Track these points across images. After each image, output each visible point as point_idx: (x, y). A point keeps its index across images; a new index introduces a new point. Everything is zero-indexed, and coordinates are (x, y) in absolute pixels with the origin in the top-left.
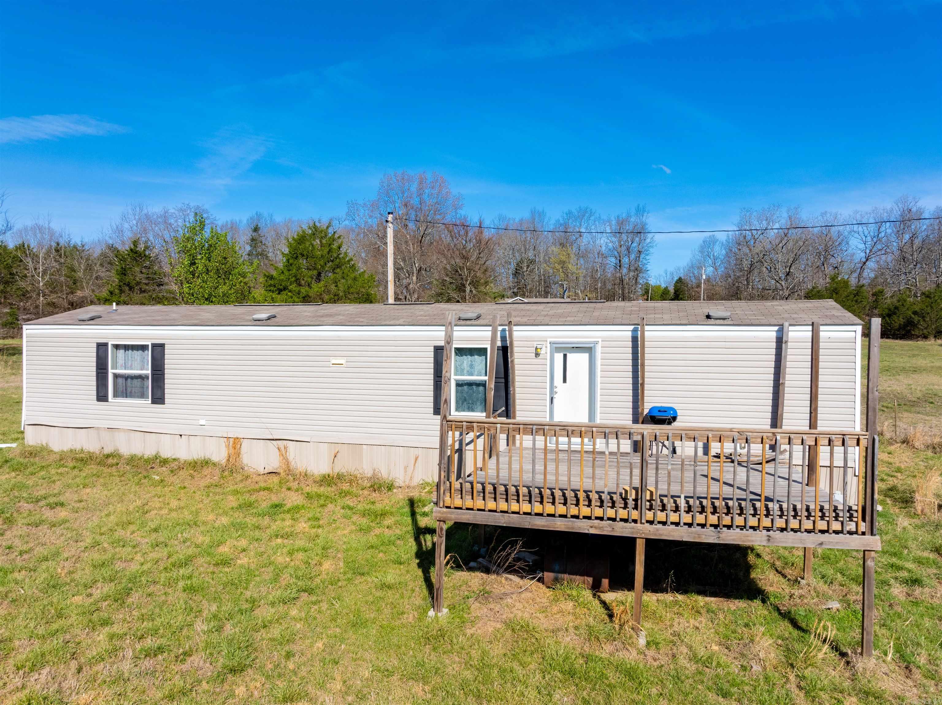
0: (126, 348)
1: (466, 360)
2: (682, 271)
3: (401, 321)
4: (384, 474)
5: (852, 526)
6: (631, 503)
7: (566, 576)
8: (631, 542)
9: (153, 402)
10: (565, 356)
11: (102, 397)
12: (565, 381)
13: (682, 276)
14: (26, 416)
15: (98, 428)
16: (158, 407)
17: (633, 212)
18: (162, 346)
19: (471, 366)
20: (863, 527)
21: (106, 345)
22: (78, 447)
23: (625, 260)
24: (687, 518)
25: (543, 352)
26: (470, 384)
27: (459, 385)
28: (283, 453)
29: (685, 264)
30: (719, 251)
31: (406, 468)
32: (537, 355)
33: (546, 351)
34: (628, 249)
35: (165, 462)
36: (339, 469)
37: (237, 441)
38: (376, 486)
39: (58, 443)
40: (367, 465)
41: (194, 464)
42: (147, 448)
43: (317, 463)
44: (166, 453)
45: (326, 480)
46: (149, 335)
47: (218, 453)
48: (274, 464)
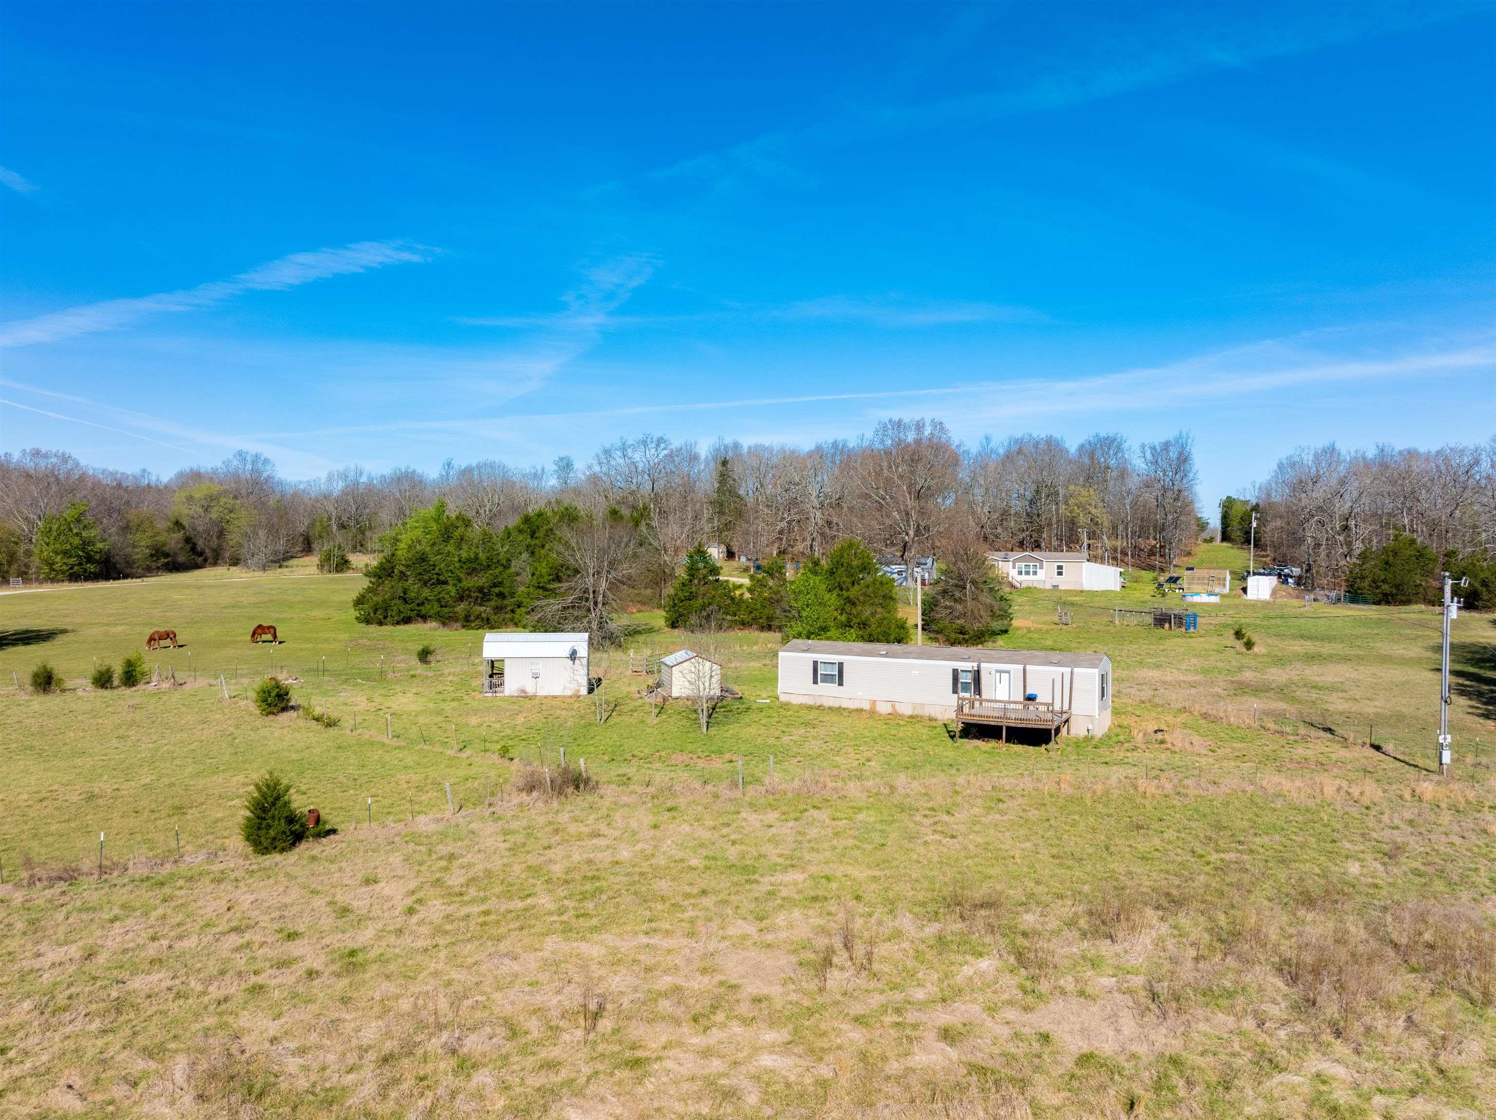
0: (825, 663)
1: (964, 674)
3: (940, 657)
4: (933, 715)
9: (838, 685)
10: (1000, 675)
11: (815, 682)
12: (1000, 684)
14: (780, 690)
15: (814, 695)
16: (840, 688)
18: (842, 663)
19: (966, 677)
21: (817, 662)
22: (804, 703)
25: (992, 673)
26: (966, 683)
27: (962, 683)
28: (893, 707)
31: (941, 713)
32: (990, 674)
35: (844, 709)
36: (915, 713)
37: (874, 702)
38: (931, 719)
39: (795, 701)
40: (927, 712)
41: (857, 710)
42: (836, 704)
43: (907, 711)
44: (844, 706)
45: (911, 717)
46: (836, 658)
47: (866, 706)
48: (890, 710)
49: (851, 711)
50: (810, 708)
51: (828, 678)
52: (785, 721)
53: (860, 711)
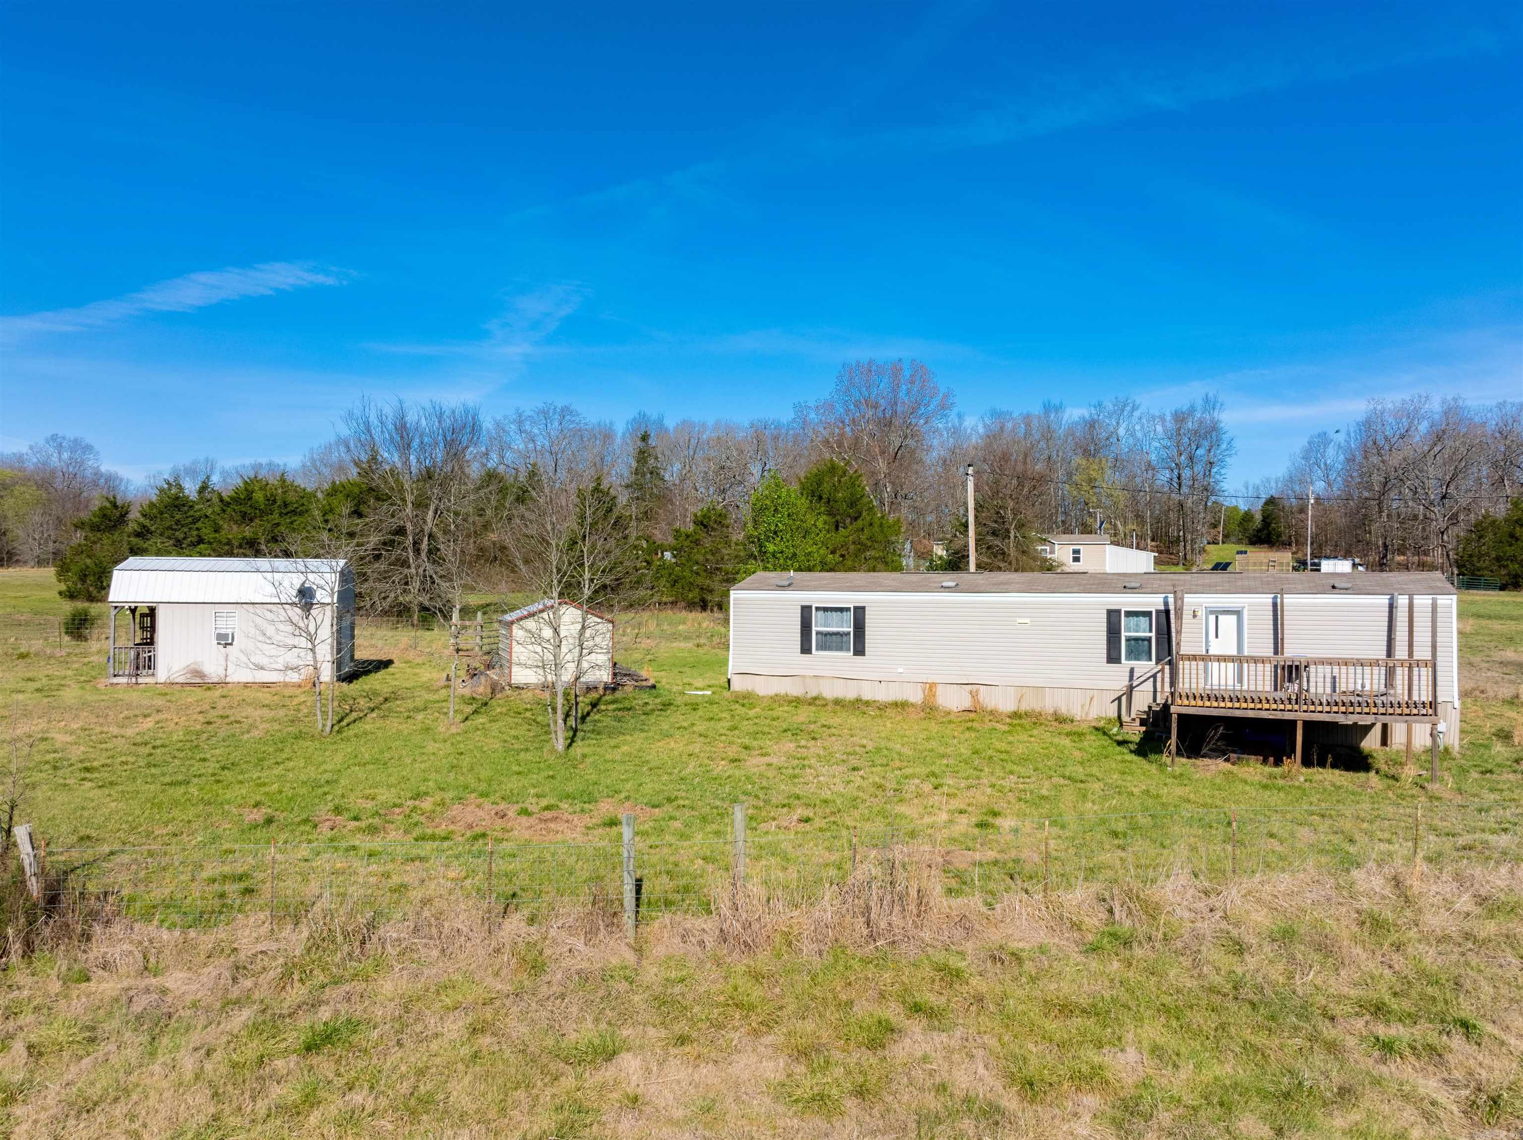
0: (826, 609)
1: (1133, 620)
2: (1273, 484)
3: (1076, 589)
4: (1064, 711)
5: (1424, 712)
6: (1294, 702)
7: (1245, 756)
8: (1294, 722)
9: (855, 654)
10: (1217, 617)
11: (806, 649)
12: (1217, 637)
13: (1273, 492)
14: (732, 668)
15: (804, 676)
16: (859, 658)
17: (1199, 403)
18: (863, 608)
19: (1137, 625)
20: (1430, 711)
21: (810, 607)
22: (783, 692)
23: (1186, 473)
24: (1327, 709)
25: (1199, 614)
26: (1136, 639)
27: (1128, 640)
28: (974, 695)
29: (1280, 474)
30: (1334, 456)
31: (1082, 706)
32: (1195, 616)
33: (1201, 613)
34: (1191, 458)
35: (867, 703)
36: (1024, 707)
37: (933, 685)
38: (1060, 719)
39: (764, 688)
40: (1048, 704)
41: (896, 704)
42: (849, 693)
43: (1005, 703)
44: (867, 696)
45: (1016, 715)
46: (849, 599)
47: (915, 696)
48: (967, 703)
49: (882, 707)
50: (796, 702)
51: (831, 641)
52: (745, 725)
53: (901, 706)
